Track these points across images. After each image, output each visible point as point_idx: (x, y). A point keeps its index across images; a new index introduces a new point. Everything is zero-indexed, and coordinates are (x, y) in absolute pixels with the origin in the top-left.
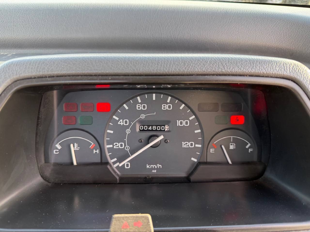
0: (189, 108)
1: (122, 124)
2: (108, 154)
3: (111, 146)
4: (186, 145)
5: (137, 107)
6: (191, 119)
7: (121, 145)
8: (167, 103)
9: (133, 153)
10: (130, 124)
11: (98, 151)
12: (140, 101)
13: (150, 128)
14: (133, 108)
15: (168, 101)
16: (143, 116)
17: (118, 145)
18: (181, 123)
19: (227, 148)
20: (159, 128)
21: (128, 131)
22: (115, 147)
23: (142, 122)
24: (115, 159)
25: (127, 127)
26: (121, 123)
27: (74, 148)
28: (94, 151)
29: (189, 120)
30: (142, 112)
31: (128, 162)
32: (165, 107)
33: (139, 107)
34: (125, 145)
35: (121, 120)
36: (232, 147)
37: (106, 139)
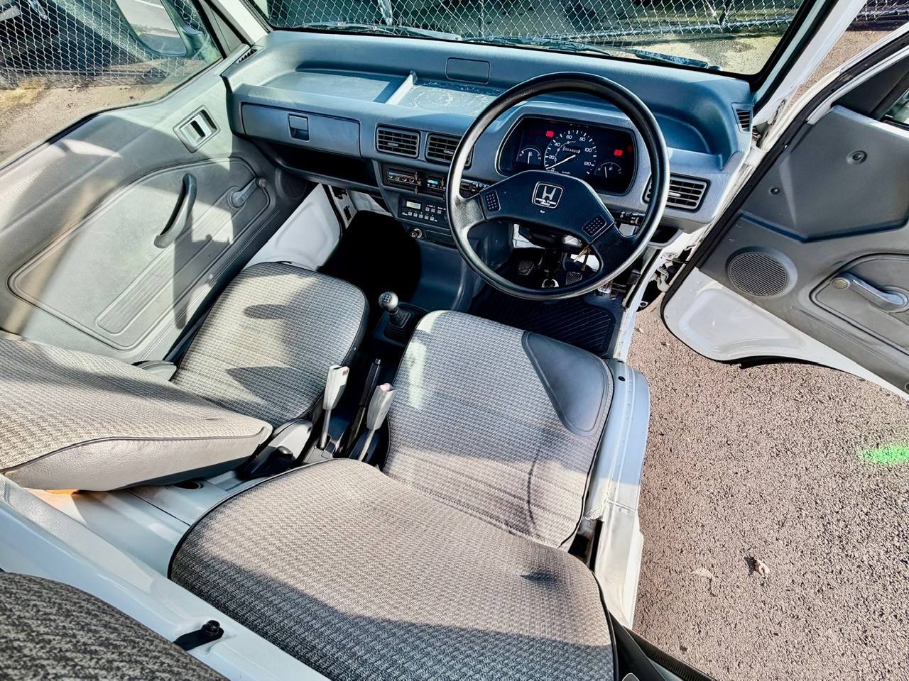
0: (595, 142)
2: (545, 162)
3: (548, 157)
4: (586, 163)
7: (553, 157)
8: (583, 137)
9: (557, 162)
10: (561, 146)
11: (541, 159)
12: (569, 133)
13: (570, 150)
14: (564, 136)
16: (568, 143)
17: (551, 157)
18: (588, 150)
19: (608, 169)
20: (575, 151)
21: (558, 150)
23: (567, 146)
24: (548, 165)
25: (559, 147)
26: (556, 144)
27: (530, 154)
28: (539, 158)
29: (592, 148)
30: (569, 140)
31: (554, 167)
32: (582, 139)
33: (568, 137)
34: (555, 158)
36: (610, 169)
37: (546, 152)
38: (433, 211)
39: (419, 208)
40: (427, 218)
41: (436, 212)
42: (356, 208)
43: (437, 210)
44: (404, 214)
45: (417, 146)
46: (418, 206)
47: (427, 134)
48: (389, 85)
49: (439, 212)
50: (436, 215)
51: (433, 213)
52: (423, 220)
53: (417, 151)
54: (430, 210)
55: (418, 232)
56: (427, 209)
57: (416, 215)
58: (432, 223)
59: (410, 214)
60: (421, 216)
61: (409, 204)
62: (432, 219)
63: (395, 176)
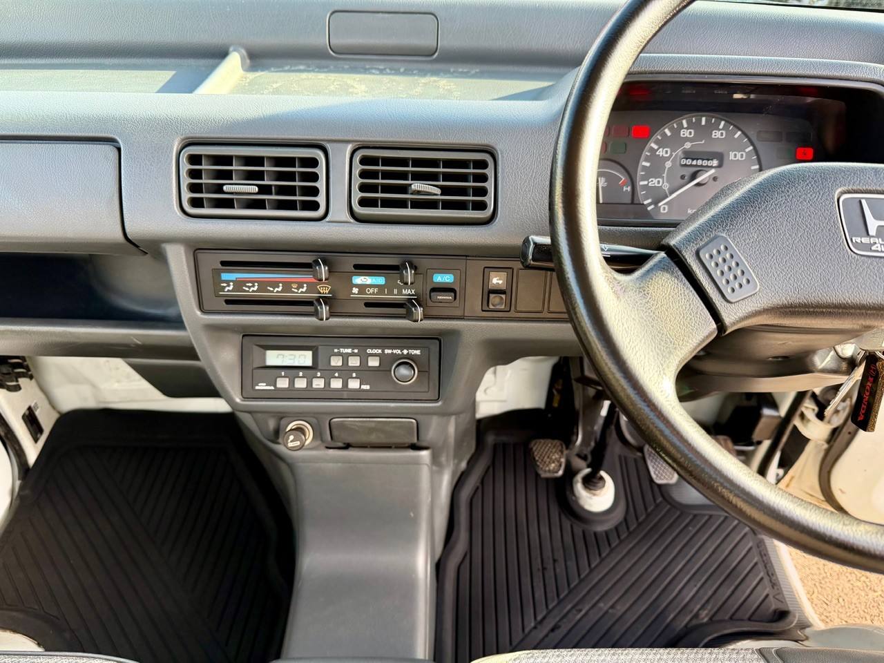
0: (747, 136)
1: (661, 154)
2: (641, 194)
3: (646, 183)
5: (682, 133)
6: (747, 150)
7: (659, 182)
8: (720, 130)
9: (671, 193)
10: (671, 155)
11: (629, 189)
12: (685, 125)
13: (694, 163)
14: (676, 132)
15: (721, 127)
16: (688, 145)
17: (654, 182)
18: (735, 155)
20: (705, 163)
21: (668, 164)
22: (650, 185)
23: (688, 155)
24: (649, 201)
25: (668, 159)
26: (661, 152)
27: (601, 182)
28: (625, 189)
29: (745, 151)
30: (687, 139)
31: (664, 204)
33: (685, 133)
34: (663, 183)
35: (661, 150)
37: (641, 173)
38: (354, 362)
39: (309, 363)
40: (336, 384)
41: (364, 362)
42: (54, 407)
43: (364, 358)
44: (262, 386)
45: (321, 184)
46: (304, 358)
47: (349, 148)
48: (174, 76)
49: (374, 362)
50: (363, 372)
51: (354, 369)
52: (327, 395)
53: (321, 199)
54: (345, 362)
55: (300, 430)
56: (336, 362)
57: (301, 384)
58: (357, 396)
59: (283, 383)
60: (319, 383)
61: (274, 358)
62: (354, 384)
63: (243, 283)
